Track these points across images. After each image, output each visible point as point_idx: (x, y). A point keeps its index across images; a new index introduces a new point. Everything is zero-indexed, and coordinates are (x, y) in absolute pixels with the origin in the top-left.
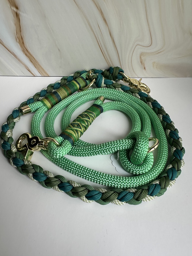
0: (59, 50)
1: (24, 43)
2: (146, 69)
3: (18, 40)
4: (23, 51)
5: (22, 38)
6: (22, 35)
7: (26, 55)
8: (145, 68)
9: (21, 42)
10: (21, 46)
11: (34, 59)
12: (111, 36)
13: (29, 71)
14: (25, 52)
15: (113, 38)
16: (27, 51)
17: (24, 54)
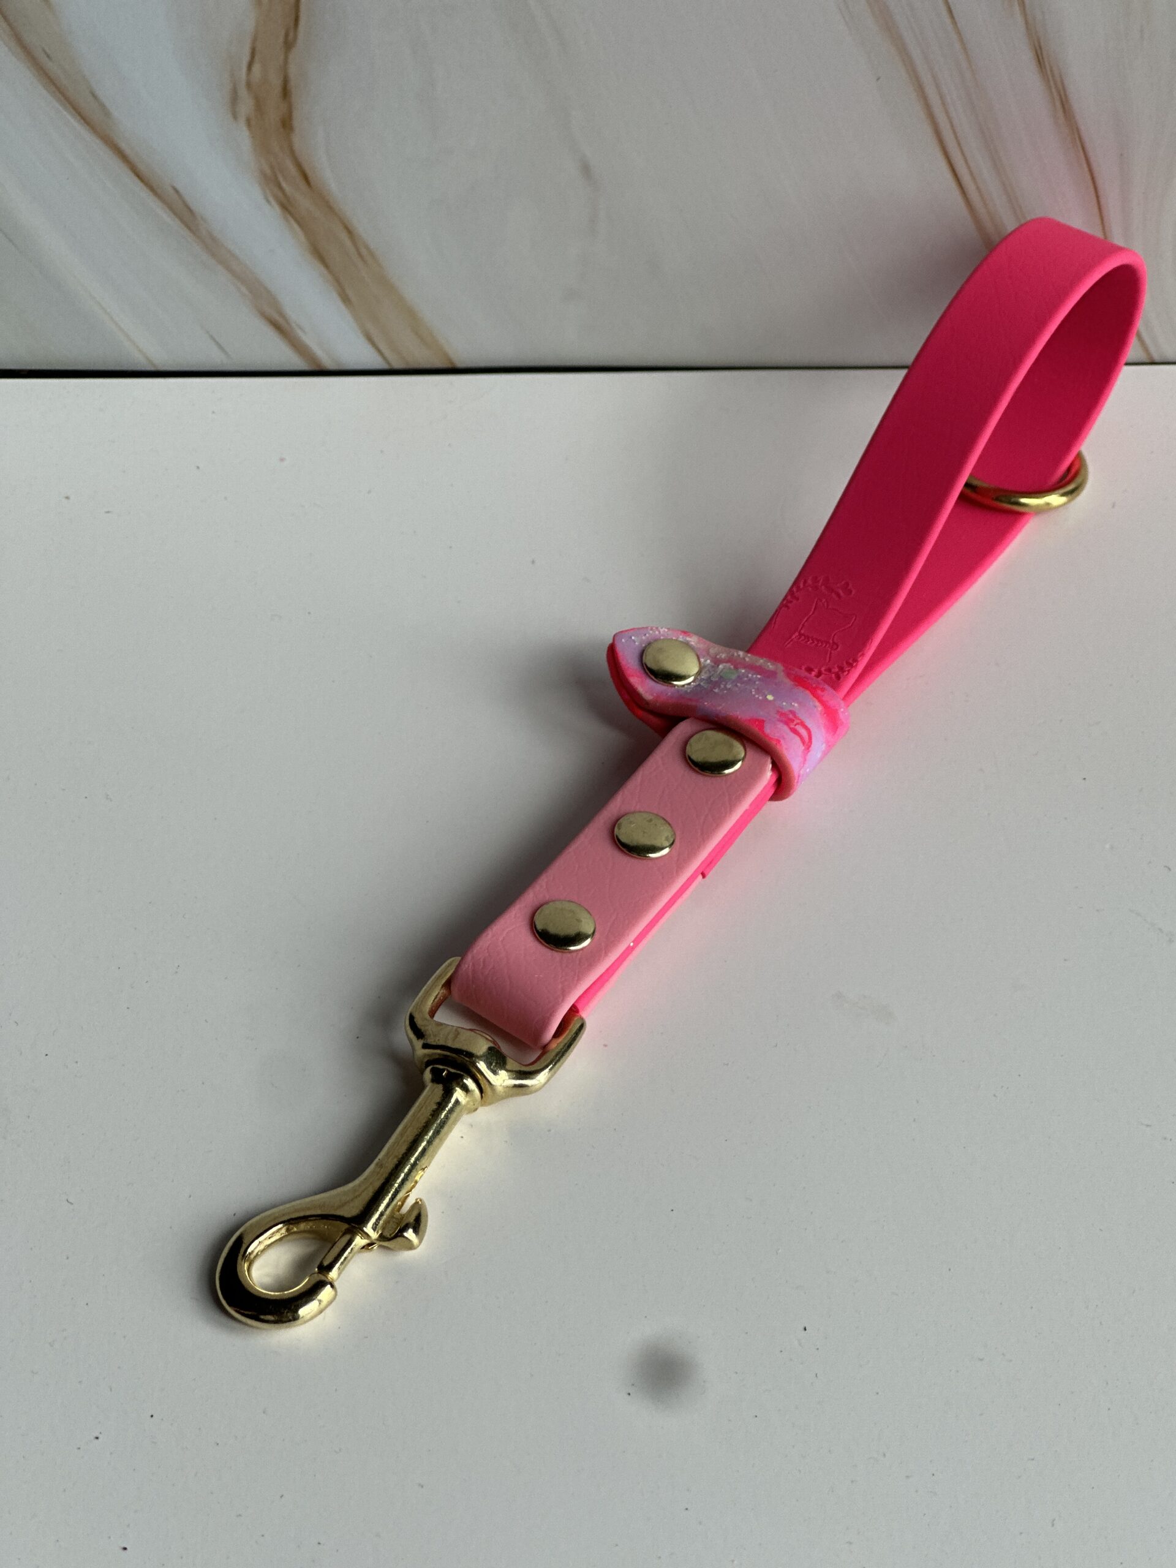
0: (586, 170)
1: (296, 123)
3: (246, 105)
4: (271, 181)
5: (286, 92)
6: (293, 70)
7: (287, 207)
9: (273, 115)
10: (262, 147)
11: (347, 241)
12: (1045, 68)
13: (281, 327)
14: (284, 185)
15: (1063, 83)
16: (306, 177)
17: (271, 199)
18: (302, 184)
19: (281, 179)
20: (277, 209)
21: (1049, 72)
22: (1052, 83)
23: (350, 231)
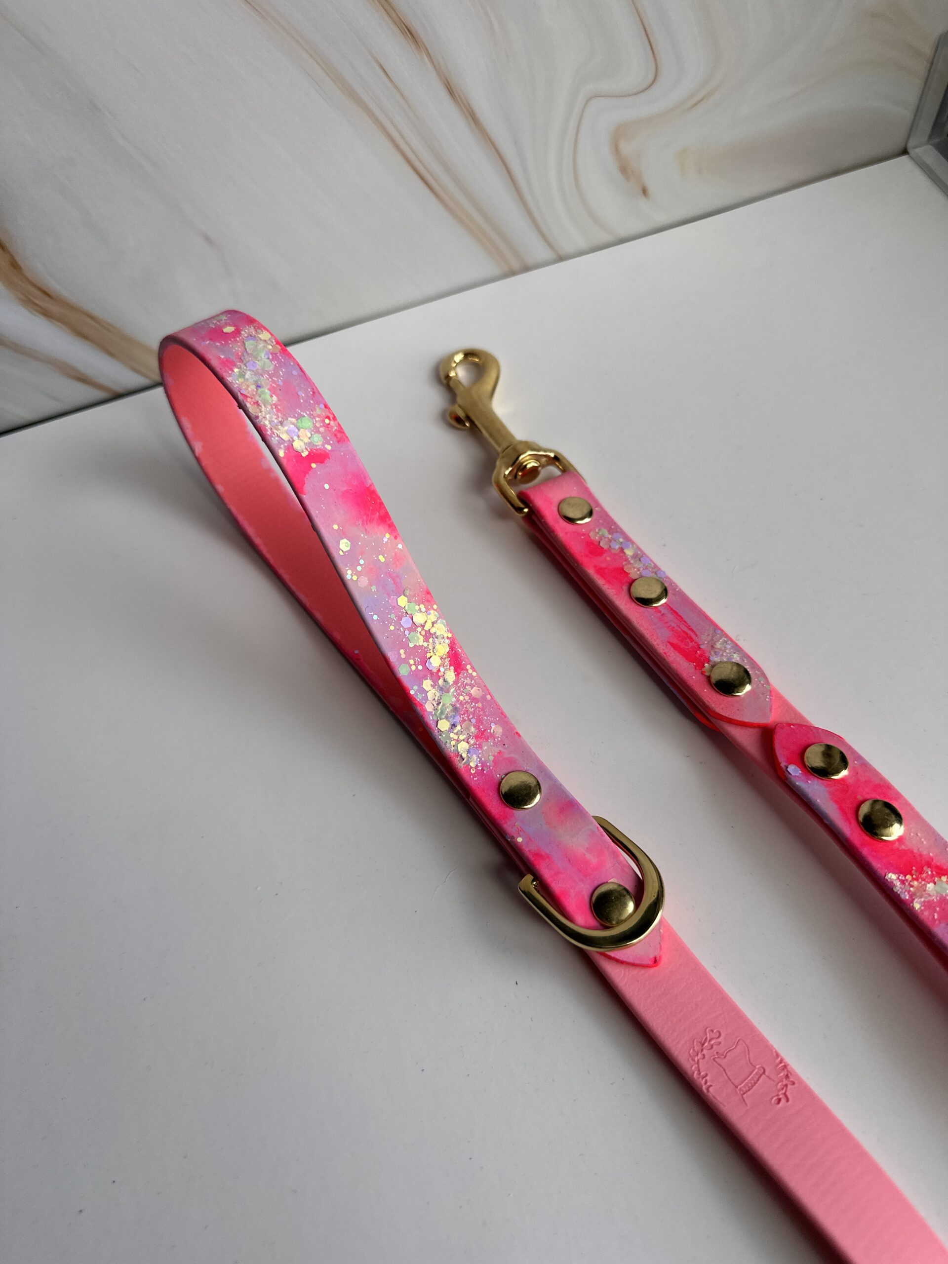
0: (208, 239)
1: (20, 263)
2: (652, 188)
4: (28, 302)
7: (46, 314)
8: (645, 192)
10: (11, 284)
11: (93, 323)
12: (455, 96)
13: (83, 379)
14: (37, 302)
15: (469, 105)
16: (46, 293)
17: (35, 312)
18: (47, 299)
19: (34, 300)
20: (42, 317)
21: (458, 99)
22: (462, 105)
23: (92, 317)
